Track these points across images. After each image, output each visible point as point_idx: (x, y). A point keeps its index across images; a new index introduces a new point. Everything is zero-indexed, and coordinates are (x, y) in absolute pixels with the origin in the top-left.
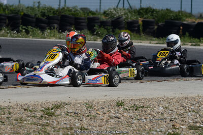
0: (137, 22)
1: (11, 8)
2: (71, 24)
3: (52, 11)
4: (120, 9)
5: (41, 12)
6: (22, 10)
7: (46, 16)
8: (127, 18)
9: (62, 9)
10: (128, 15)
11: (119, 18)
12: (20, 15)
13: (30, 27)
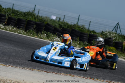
0: (122, 43)
1: (40, 18)
2: (77, 36)
3: (67, 25)
4: (113, 33)
5: (60, 25)
6: (47, 20)
7: (62, 28)
8: (116, 40)
9: (73, 25)
10: (117, 37)
11: (110, 38)
12: (45, 24)
13: (49, 32)
